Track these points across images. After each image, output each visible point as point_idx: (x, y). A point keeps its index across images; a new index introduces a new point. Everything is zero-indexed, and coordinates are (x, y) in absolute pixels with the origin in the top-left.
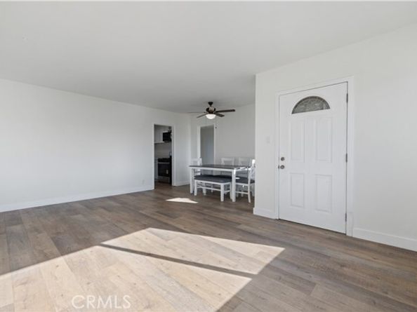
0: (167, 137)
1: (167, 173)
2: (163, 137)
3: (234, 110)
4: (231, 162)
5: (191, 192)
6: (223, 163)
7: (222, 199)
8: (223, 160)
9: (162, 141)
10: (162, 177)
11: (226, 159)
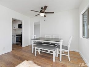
0: (20, 26)
1: (20, 41)
2: (19, 26)
3: (53, 13)
4: (49, 36)
5: (32, 53)
6: (45, 37)
7: (54, 61)
8: (45, 35)
9: (18, 28)
10: (17, 43)
11: (47, 35)
